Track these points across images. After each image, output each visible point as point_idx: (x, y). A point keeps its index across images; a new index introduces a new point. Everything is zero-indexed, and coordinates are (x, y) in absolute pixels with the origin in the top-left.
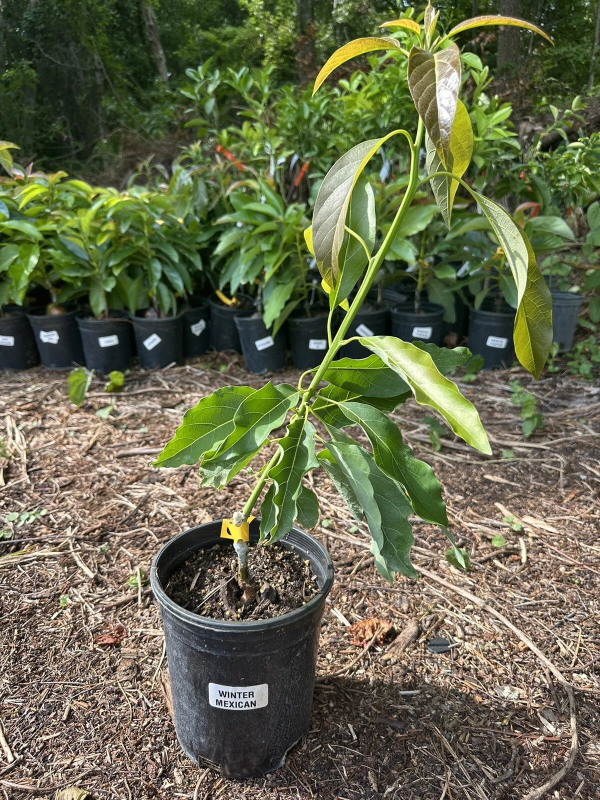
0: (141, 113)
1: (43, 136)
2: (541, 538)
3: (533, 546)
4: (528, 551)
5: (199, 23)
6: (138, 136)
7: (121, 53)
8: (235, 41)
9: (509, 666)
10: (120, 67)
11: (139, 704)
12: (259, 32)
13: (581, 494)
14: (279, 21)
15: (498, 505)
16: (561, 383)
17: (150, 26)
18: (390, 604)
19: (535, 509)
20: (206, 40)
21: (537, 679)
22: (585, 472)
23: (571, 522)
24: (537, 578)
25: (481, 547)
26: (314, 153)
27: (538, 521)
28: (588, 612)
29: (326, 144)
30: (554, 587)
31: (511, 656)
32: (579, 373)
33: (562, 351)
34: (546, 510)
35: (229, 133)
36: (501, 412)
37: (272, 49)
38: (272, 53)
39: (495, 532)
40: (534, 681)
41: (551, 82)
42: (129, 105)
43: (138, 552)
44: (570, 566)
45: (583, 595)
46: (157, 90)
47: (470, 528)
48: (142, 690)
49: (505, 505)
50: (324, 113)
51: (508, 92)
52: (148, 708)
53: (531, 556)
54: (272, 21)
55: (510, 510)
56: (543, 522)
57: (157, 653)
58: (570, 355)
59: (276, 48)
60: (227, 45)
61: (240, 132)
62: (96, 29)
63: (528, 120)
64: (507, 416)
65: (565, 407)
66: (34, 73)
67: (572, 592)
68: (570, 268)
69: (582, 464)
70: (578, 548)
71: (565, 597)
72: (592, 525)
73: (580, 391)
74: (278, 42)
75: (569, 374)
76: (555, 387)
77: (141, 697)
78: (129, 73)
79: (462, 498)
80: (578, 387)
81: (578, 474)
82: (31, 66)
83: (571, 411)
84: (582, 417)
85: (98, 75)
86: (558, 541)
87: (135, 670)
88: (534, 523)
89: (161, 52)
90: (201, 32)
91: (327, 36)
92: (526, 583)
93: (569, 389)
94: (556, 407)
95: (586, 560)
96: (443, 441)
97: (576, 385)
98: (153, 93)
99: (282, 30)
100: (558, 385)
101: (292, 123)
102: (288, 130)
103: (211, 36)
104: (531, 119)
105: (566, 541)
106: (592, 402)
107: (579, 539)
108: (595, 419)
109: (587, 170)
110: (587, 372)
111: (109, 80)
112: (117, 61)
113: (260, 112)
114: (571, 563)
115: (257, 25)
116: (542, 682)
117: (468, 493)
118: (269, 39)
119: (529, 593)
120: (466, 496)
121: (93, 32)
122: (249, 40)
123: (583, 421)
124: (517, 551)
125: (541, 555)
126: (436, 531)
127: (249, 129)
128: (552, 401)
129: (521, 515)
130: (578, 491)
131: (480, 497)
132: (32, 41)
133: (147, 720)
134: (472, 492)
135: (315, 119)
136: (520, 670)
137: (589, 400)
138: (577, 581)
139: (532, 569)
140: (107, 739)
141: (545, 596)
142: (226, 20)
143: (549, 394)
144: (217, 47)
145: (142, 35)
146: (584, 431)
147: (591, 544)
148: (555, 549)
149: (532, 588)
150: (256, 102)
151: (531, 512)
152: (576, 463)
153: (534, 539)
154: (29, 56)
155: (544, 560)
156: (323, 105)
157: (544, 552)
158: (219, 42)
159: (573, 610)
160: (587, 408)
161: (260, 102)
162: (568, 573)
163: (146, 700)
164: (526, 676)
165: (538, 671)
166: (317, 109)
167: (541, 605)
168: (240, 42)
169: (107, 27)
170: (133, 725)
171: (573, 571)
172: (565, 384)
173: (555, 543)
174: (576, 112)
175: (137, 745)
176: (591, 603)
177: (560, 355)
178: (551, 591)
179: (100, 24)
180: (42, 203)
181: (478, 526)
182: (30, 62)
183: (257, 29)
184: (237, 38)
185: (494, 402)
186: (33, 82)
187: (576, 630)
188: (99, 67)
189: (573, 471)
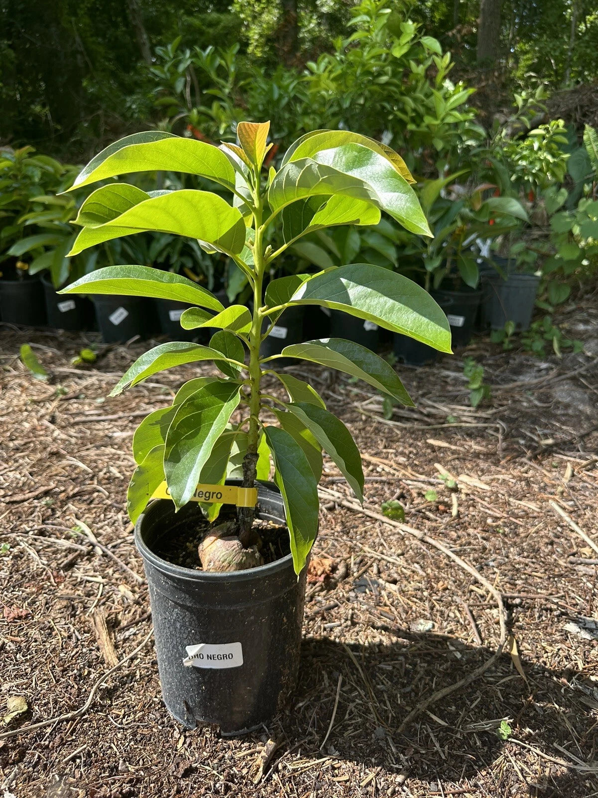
0: (122, 97)
1: (22, 117)
2: (474, 494)
3: (466, 501)
4: (460, 505)
5: (184, 8)
6: (120, 120)
7: (104, 37)
8: (220, 27)
9: (427, 603)
10: (101, 50)
11: (70, 637)
12: (244, 19)
13: (518, 457)
14: (263, 8)
15: (437, 465)
16: (515, 359)
17: (134, 10)
18: (322, 549)
19: (472, 469)
20: (190, 26)
21: (452, 615)
22: (524, 437)
23: (504, 480)
24: (465, 528)
25: (416, 502)
26: (283, 134)
27: (473, 480)
28: (508, 557)
29: (295, 125)
30: (479, 536)
31: (430, 595)
32: (532, 350)
33: (518, 330)
34: (482, 470)
35: (199, 113)
36: (454, 385)
37: (256, 37)
38: (257, 40)
39: (430, 488)
40: (448, 616)
41: (531, 77)
42: (110, 89)
43: (84, 506)
44: (496, 519)
45: (505, 543)
46: (140, 75)
47: (408, 485)
48: (74, 625)
49: (444, 466)
50: (292, 95)
51: (483, 84)
52: (78, 640)
53: (462, 509)
54: (257, 9)
55: (449, 470)
56: (477, 480)
57: (93, 594)
58: (525, 334)
59: (261, 35)
60: (211, 31)
61: (210, 112)
62: (79, 11)
63: (502, 112)
64: (458, 388)
65: (515, 381)
66: (12, 54)
67: (496, 541)
68: (535, 255)
69: (523, 431)
70: (508, 503)
71: (488, 545)
72: (523, 483)
73: (531, 366)
74: (263, 30)
75: (523, 351)
76: (508, 363)
77: (72, 630)
78: (111, 56)
79: (405, 459)
80: (530, 363)
81: (516, 439)
82: (10, 46)
83: (519, 383)
84: (529, 390)
85: (79, 57)
86: (489, 497)
87: (70, 609)
88: (469, 481)
89: (145, 36)
90: (185, 18)
91: (312, 25)
92: (453, 533)
93: (521, 365)
94: (506, 381)
95: (513, 513)
96: (395, 410)
97: (528, 361)
98: (136, 77)
99: (266, 17)
100: (511, 361)
101: (263, 105)
102: (259, 111)
103: (196, 22)
104: (505, 110)
105: (497, 497)
106: (540, 376)
107: (510, 496)
108: (541, 391)
109: (549, 158)
110: (539, 348)
111: (90, 64)
112: (99, 43)
113: (227, 91)
114: (498, 515)
115: (242, 12)
116: (456, 617)
117: (411, 455)
118: (253, 27)
119: (455, 541)
120: (409, 458)
121: (75, 14)
122: (233, 27)
123: (530, 393)
124: (449, 506)
125: (471, 509)
126: (376, 489)
127: (218, 109)
128: (503, 375)
129: (458, 474)
130: (515, 454)
131: (422, 459)
132: (11, 20)
133: (75, 650)
134: (415, 455)
135: (285, 101)
136: (437, 607)
137: (538, 375)
138: (501, 531)
139: (462, 521)
140: (36, 667)
141: (469, 544)
142: (211, 6)
143: (501, 369)
144: (202, 33)
145: (125, 18)
146: (530, 401)
147: (520, 500)
148: (485, 503)
149: (459, 537)
150: (222, 81)
151: (468, 472)
152: (517, 429)
153: (467, 495)
154: (9, 36)
155: (473, 513)
156: (291, 87)
157: (474, 507)
158: (204, 28)
159: (494, 556)
160: (535, 381)
161: (227, 81)
162: (494, 524)
163: (77, 633)
164: (441, 611)
165: (453, 608)
166: (286, 91)
167: (465, 550)
168: (225, 27)
169: (89, 9)
170: (62, 655)
171: (500, 523)
172: (517, 361)
173: (487, 499)
174: (539, 101)
175: (63, 671)
176: (512, 549)
177: (515, 334)
178: (475, 539)
179: (82, 6)
180: (10, 178)
181: (415, 483)
182: (10, 43)
183: (242, 16)
184: (222, 24)
185: (448, 377)
186: (12, 63)
187: (494, 573)
188: (79, 49)
189: (513, 436)
